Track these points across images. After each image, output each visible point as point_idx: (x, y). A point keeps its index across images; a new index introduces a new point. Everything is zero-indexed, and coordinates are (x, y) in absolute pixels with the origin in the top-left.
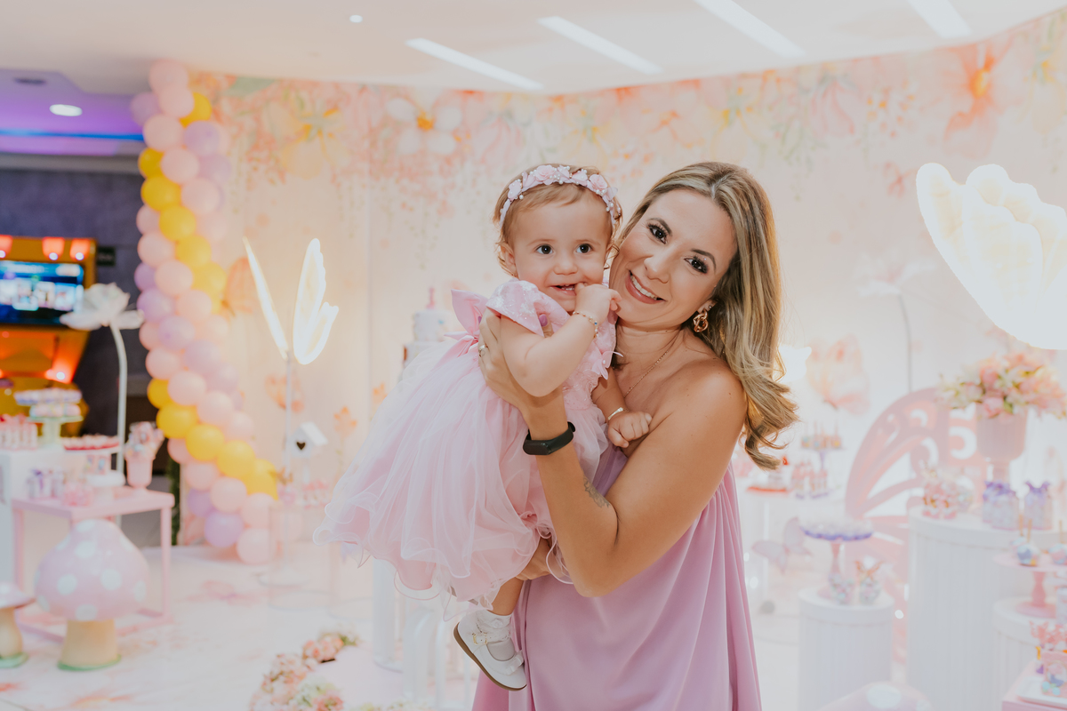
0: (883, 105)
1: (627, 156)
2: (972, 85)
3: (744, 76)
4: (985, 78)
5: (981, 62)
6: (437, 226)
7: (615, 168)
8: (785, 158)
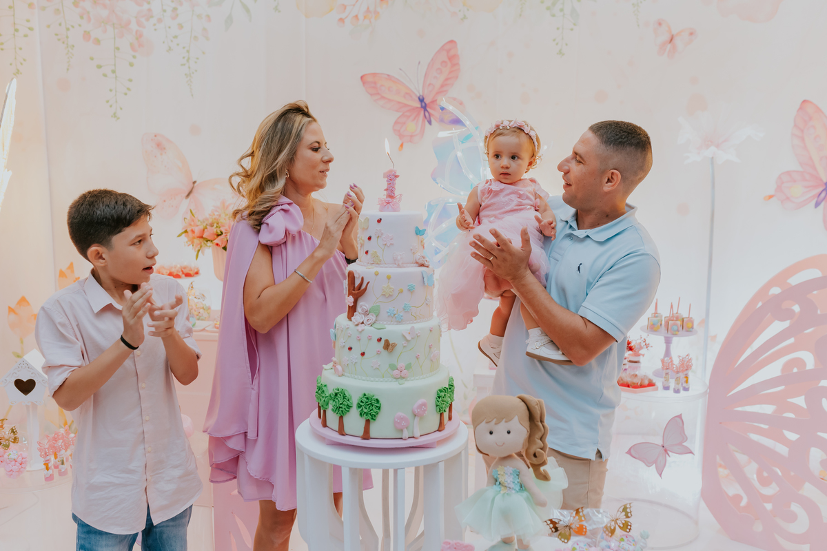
6: (131, 65)
7: (345, 7)
8: (548, 8)
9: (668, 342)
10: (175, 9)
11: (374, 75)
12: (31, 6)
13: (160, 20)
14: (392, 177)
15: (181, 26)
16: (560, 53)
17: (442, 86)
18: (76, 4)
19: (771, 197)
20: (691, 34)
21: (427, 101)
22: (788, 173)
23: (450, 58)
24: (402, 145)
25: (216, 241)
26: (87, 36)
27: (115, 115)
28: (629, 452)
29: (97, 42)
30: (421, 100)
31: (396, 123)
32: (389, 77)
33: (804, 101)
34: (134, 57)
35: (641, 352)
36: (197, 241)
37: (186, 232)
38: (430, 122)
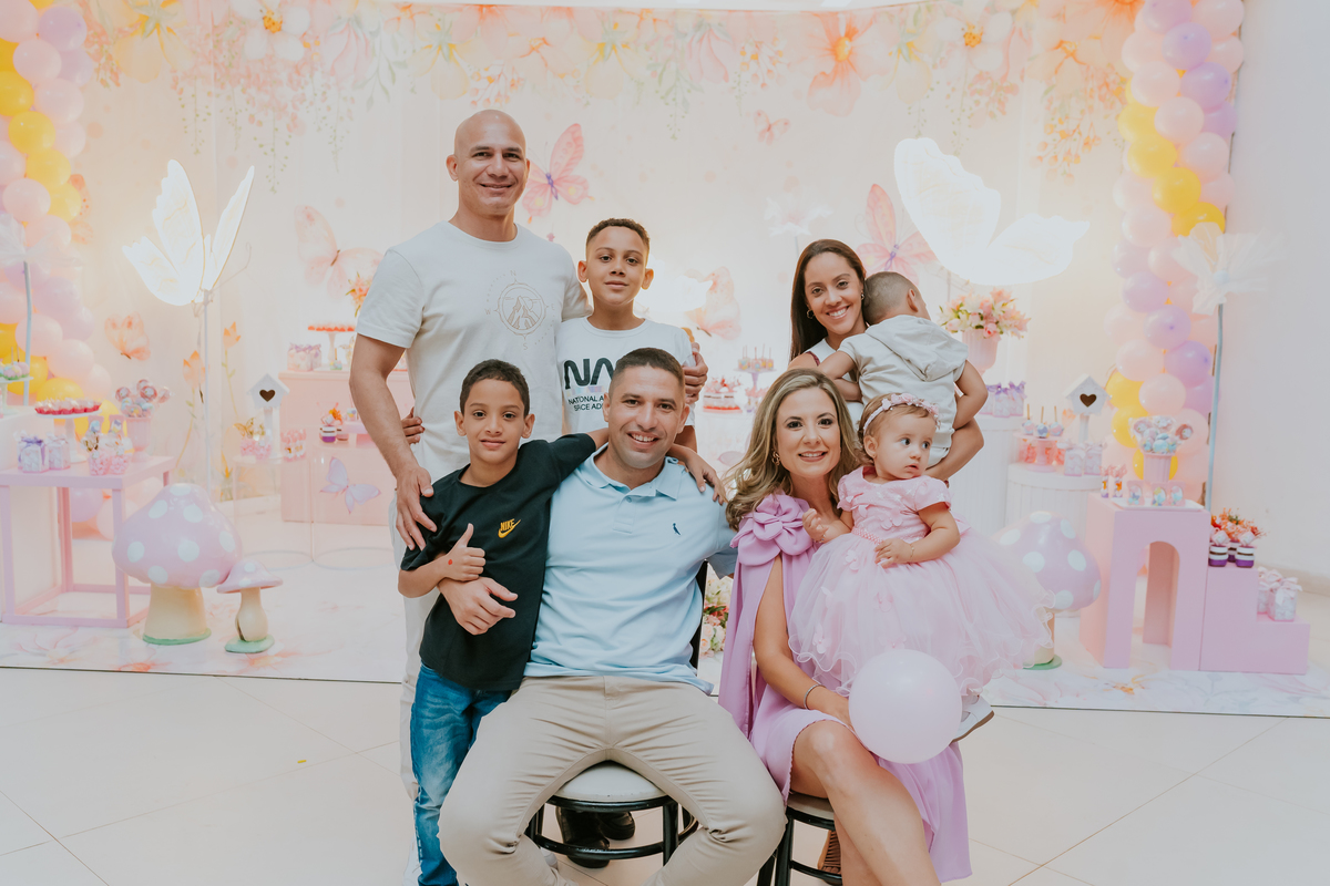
0: (755, 57)
1: (491, 80)
2: (834, 49)
3: (619, 11)
4: (846, 45)
5: (843, 33)
6: (287, 143)
7: (477, 91)
8: (662, 98)
9: (755, 379)
10: (324, 93)
12: (209, 94)
13: (311, 103)
15: (329, 108)
16: (674, 137)
17: (568, 165)
18: (244, 91)
20: (786, 124)
21: (554, 178)
22: (864, 245)
23: (575, 140)
24: (531, 219)
27: (273, 189)
28: (719, 459)
29: (260, 123)
30: (549, 177)
31: (525, 197)
33: (874, 185)
34: (290, 137)
35: (735, 389)
37: (354, 290)
38: (557, 198)
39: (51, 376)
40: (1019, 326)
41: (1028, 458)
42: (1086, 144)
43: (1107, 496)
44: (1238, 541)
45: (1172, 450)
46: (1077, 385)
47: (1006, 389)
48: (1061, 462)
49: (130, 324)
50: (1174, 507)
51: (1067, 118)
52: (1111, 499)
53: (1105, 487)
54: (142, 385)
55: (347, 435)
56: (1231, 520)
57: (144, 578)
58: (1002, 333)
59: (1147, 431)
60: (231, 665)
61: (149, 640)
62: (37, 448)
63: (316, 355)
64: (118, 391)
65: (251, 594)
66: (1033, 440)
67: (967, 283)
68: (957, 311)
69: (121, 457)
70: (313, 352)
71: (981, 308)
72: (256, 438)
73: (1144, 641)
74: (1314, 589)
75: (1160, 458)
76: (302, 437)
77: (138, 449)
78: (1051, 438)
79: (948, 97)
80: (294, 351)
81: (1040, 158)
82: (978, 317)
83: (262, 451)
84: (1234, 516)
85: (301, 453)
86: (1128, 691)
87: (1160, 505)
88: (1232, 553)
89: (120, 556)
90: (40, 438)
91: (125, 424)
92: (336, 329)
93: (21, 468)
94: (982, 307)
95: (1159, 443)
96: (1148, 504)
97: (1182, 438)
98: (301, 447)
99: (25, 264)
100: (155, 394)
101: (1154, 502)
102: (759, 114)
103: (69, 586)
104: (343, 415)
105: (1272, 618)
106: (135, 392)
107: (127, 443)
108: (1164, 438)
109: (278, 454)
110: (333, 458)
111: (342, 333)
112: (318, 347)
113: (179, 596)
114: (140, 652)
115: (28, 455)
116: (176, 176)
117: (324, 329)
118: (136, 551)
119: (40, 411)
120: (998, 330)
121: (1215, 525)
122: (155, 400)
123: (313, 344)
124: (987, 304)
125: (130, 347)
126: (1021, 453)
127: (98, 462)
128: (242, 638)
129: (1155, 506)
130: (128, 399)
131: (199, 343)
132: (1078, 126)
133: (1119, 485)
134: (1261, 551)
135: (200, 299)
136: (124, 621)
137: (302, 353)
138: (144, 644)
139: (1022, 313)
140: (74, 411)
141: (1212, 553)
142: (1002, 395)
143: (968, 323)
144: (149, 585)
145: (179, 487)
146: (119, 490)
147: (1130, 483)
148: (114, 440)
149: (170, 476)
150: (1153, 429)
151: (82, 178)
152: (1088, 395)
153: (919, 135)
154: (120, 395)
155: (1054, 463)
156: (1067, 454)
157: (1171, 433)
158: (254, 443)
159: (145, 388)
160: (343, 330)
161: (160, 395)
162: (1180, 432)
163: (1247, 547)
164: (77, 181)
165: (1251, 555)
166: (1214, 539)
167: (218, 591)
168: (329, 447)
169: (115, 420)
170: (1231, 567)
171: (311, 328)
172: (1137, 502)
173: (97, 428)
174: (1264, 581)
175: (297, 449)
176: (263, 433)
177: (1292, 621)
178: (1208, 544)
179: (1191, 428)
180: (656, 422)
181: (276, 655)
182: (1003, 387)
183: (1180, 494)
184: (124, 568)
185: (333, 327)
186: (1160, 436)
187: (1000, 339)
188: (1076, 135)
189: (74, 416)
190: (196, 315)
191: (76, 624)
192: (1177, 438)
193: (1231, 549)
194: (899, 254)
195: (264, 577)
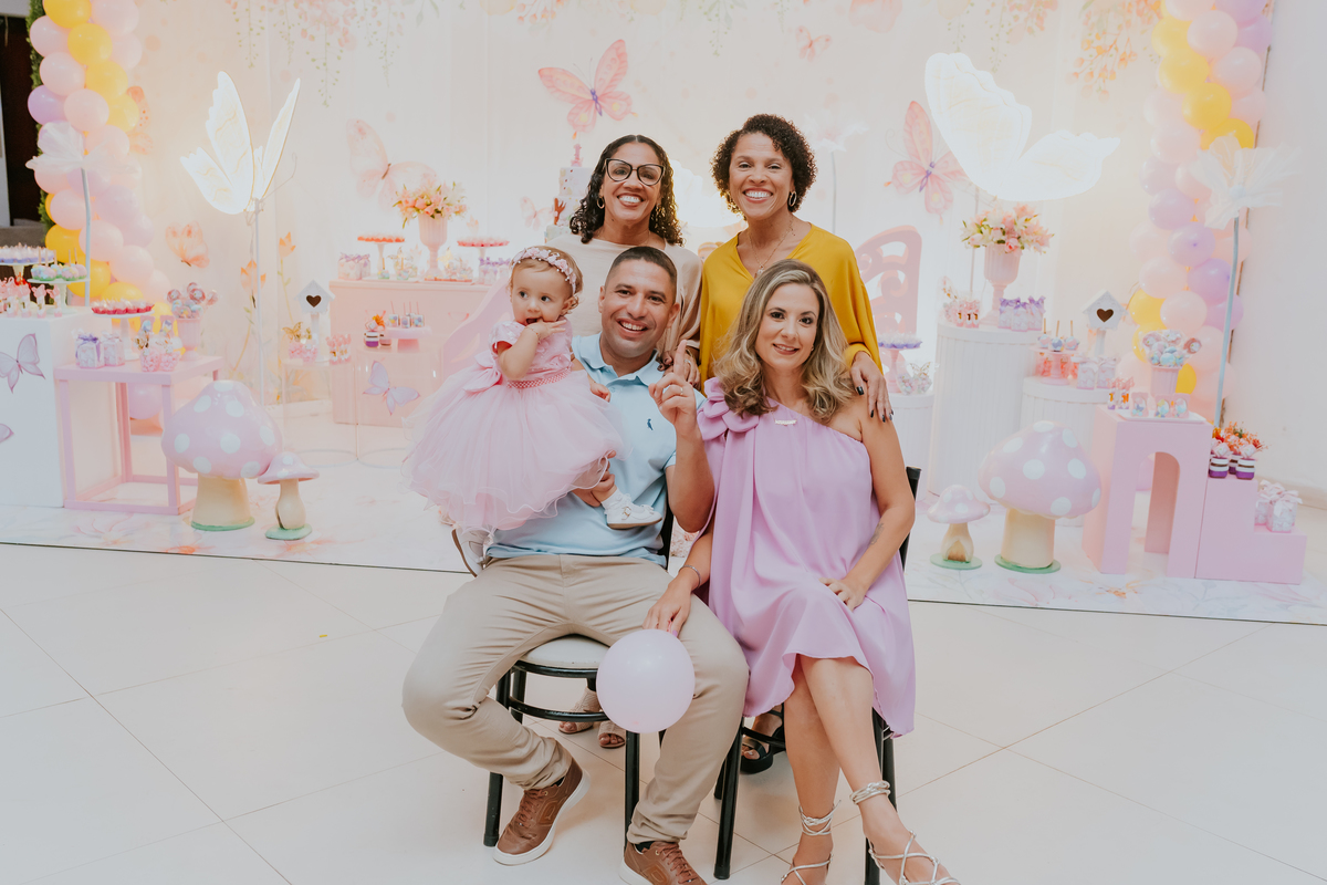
7: (524, 6)
8: (705, 13)
10: (375, 8)
11: (551, 69)
12: (263, 8)
13: (362, 18)
14: (578, 148)
15: (379, 23)
17: (612, 81)
18: (296, 6)
19: (889, 183)
20: (827, 40)
21: (598, 94)
22: (901, 163)
23: (619, 56)
24: (575, 134)
25: (427, 210)
26: (304, 33)
27: (325, 103)
29: (312, 38)
30: (593, 93)
31: (570, 113)
32: (564, 72)
33: (913, 102)
34: (341, 51)
36: (410, 210)
37: (400, 202)
38: (601, 114)
39: (113, 280)
40: (1041, 242)
41: (1044, 371)
42: (1122, 60)
43: (1113, 408)
44: (1240, 454)
45: (1179, 363)
46: (1096, 300)
47: (1025, 304)
48: (1075, 375)
49: (190, 232)
50: (1177, 419)
51: (1104, 33)
52: (1117, 410)
53: (1112, 399)
54: (192, 288)
55: (390, 340)
56: (1235, 433)
57: (191, 469)
58: (1023, 248)
59: (1156, 345)
60: (272, 550)
61: (197, 526)
62: (92, 345)
63: (365, 265)
64: (170, 293)
65: (289, 485)
66: (1048, 354)
67: (995, 199)
68: (980, 227)
69: (170, 354)
70: (362, 262)
71: (1003, 223)
72: (303, 341)
73: (1146, 550)
74: (1312, 502)
75: (1167, 371)
76: (347, 341)
77: (188, 348)
78: (1065, 352)
79: (988, 12)
80: (344, 260)
81: (1076, 74)
82: (1000, 232)
83: (308, 354)
84: (1238, 429)
85: (346, 356)
86: (1120, 594)
87: (1163, 416)
88: (1233, 465)
89: (168, 449)
90: (94, 336)
91: (175, 323)
92: (384, 240)
93: (78, 364)
94: (1004, 221)
95: (1166, 356)
96: (1151, 415)
97: (1190, 351)
98: (346, 351)
99: (83, 171)
100: (204, 297)
101: (1157, 414)
102: (801, 31)
103: (128, 476)
104: (385, 321)
105: (1271, 531)
106: (185, 295)
107: (176, 343)
108: (1172, 352)
109: (325, 357)
110: (375, 362)
111: (390, 244)
112: (367, 257)
113: (222, 485)
114: (189, 537)
115: (84, 351)
116: (225, 89)
117: (372, 240)
118: (183, 443)
119: (96, 311)
120: (1020, 245)
121: (1218, 438)
122: (204, 303)
123: (362, 254)
124: (1010, 219)
125: (191, 255)
126: (1038, 366)
127: (148, 359)
128: (282, 526)
129: (1158, 418)
130: (178, 301)
131: (251, 251)
132: (1115, 42)
133: (1126, 398)
134: (1262, 464)
135: (252, 209)
136: (175, 509)
137: (351, 262)
138: (193, 530)
139: (1045, 229)
140: (127, 311)
141: (1213, 464)
142: (1021, 309)
143: (990, 238)
144: (195, 476)
145: (224, 384)
146: (168, 386)
147: (1135, 395)
148: (163, 339)
149: (219, 373)
150: (1162, 343)
151: (142, 91)
152: (1105, 310)
153: (958, 50)
154: (171, 297)
155: (1070, 377)
156: (1080, 366)
157: (1179, 347)
158: (301, 346)
159: (194, 290)
160: (390, 241)
161: (208, 297)
162: (1188, 346)
163: (1248, 459)
164: (136, 93)
165: (1252, 467)
166: (1215, 451)
167: (259, 482)
168: (372, 351)
169: (166, 320)
170: (1231, 479)
171: (360, 239)
172: (1141, 413)
173: (149, 328)
174: (1265, 493)
175: (342, 352)
176: (310, 337)
177: (1289, 532)
178: (1209, 456)
179: (1199, 342)
180: (645, 312)
181: (312, 542)
182: (1022, 301)
183: (1184, 407)
184: (176, 461)
185: (381, 237)
186: (1167, 349)
187: (1021, 253)
188: (1113, 51)
189: (127, 315)
190: (249, 224)
191: (131, 510)
192: (1185, 351)
193: (1233, 461)
194: (934, 171)
195: (302, 469)
